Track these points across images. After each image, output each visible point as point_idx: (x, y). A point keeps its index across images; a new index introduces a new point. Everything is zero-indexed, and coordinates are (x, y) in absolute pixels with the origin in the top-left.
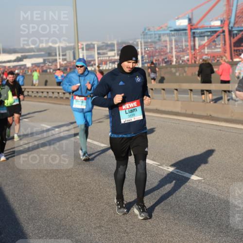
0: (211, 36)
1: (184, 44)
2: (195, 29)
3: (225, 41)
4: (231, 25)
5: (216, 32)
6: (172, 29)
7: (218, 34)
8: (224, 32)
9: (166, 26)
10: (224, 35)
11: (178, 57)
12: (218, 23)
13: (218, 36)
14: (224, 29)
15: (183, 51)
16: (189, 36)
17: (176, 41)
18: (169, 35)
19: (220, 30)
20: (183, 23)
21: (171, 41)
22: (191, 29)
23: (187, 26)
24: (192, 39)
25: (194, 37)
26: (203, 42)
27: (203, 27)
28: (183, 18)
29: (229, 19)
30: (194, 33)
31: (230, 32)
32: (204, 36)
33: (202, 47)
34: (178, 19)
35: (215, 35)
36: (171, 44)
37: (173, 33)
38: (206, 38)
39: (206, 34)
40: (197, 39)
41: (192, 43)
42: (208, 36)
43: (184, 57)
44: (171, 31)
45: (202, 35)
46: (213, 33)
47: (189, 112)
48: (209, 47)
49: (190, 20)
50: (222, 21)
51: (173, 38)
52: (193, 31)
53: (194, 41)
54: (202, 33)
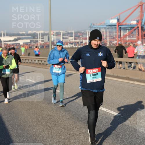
0: (130, 30)
1: (114, 34)
2: (121, 25)
3: (139, 33)
4: (143, 24)
5: (133, 27)
6: (108, 25)
7: (134, 29)
8: (138, 27)
9: (104, 23)
10: (138, 30)
11: (110, 42)
12: (135, 22)
13: (134, 30)
14: (138, 26)
15: (114, 38)
16: (117, 30)
17: (109, 32)
18: (105, 28)
19: (136, 26)
20: (114, 21)
21: (106, 32)
22: (119, 25)
23: (116, 23)
24: (119, 31)
25: (120, 30)
26: (126, 33)
27: (126, 24)
28: (114, 18)
29: (142, 20)
30: (120, 28)
31: (142, 28)
32: (126, 30)
33: (125, 36)
34: (111, 19)
35: (133, 30)
36: (106, 34)
37: (108, 27)
38: (127, 31)
39: (128, 28)
40: (122, 31)
41: (119, 34)
42: (129, 30)
43: (114, 42)
44: (107, 26)
45: (125, 29)
46: (132, 28)
47: (115, 75)
48: (129, 36)
49: (118, 20)
50: (137, 21)
51: (108, 30)
52: (120, 26)
53: (120, 32)
54: (125, 28)
